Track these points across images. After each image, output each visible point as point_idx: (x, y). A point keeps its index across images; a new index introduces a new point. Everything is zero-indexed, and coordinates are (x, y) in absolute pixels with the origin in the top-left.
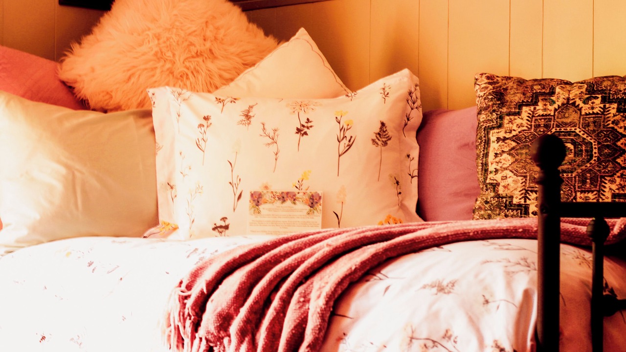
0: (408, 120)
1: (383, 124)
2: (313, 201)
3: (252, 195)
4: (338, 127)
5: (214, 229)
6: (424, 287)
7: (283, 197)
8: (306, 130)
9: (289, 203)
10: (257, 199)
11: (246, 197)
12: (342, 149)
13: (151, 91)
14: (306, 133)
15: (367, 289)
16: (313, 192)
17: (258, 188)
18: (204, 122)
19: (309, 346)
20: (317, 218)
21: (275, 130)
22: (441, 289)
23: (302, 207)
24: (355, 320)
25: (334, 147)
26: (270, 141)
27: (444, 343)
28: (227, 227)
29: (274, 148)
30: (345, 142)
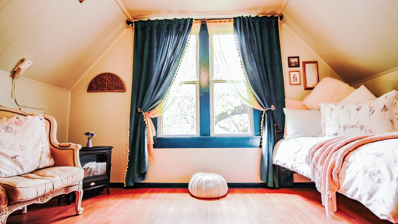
0: (395, 103)
1: (385, 106)
2: (362, 128)
3: (343, 126)
4: (369, 107)
5: (334, 135)
6: (372, 154)
7: (352, 127)
8: (359, 109)
9: (354, 128)
10: (345, 127)
11: (342, 127)
12: (371, 113)
13: (320, 105)
14: (359, 110)
15: (355, 154)
16: (362, 125)
17: (345, 124)
18: (331, 110)
19: (336, 169)
20: (363, 132)
21: (350, 110)
22: (378, 155)
23: (358, 129)
24: (351, 163)
25: (368, 113)
26: (349, 113)
27: (378, 175)
28: (337, 134)
29: (350, 115)
30: (372, 111)
